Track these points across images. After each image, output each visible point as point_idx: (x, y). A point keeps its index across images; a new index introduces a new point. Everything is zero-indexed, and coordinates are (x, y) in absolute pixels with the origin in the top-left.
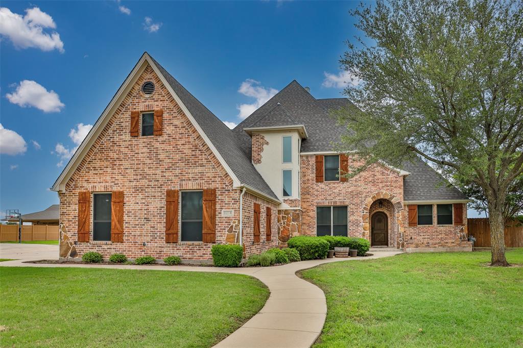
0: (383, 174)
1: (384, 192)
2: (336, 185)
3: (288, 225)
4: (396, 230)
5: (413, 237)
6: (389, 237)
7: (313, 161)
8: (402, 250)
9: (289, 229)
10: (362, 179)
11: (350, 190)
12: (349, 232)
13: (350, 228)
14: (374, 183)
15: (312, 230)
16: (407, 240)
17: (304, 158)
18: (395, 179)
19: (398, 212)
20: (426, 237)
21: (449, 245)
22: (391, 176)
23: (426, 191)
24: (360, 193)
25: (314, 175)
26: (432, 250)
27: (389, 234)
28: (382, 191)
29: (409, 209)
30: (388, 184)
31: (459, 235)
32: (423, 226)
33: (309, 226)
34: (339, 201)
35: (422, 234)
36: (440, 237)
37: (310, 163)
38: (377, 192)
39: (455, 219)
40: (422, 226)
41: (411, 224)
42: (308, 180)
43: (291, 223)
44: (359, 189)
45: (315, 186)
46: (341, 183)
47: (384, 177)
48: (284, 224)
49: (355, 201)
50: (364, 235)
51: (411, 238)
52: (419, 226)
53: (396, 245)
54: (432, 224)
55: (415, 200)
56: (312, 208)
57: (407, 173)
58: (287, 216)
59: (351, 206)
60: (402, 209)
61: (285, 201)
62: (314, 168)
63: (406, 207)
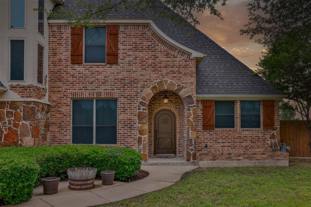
0: (167, 55)
1: (169, 81)
2: (100, 69)
3: (16, 125)
4: (185, 135)
5: (209, 144)
6: (177, 142)
7: (67, 33)
8: (194, 164)
9: (17, 131)
10: (138, 61)
11: (120, 77)
12: (118, 136)
13: (120, 131)
14: (155, 68)
15: (65, 133)
16: (200, 148)
17: (55, 29)
18: (184, 63)
19: (189, 110)
20: (226, 144)
21: (258, 156)
22: (179, 59)
23: (225, 82)
24: (135, 81)
25: (69, 54)
26: (235, 164)
27: (177, 140)
28: (165, 79)
29: (204, 106)
30: (174, 69)
31: (269, 142)
32: (222, 129)
33: (60, 127)
34: (104, 91)
35: (220, 141)
36: (244, 144)
37: (63, 35)
38: (158, 81)
39: (264, 121)
40: (220, 129)
41: (207, 127)
42: (60, 60)
43: (21, 123)
44: (134, 75)
45: (70, 70)
46: (108, 66)
47: (169, 59)
48: (10, 123)
49: (127, 93)
50: (140, 141)
51: (206, 146)
52: (216, 129)
53: (185, 156)
54: (233, 127)
55: (211, 93)
56: (65, 101)
57: (200, 55)
58: (14, 112)
59: (121, 100)
60: (194, 106)
61: (12, 88)
62: (70, 43)
63: (200, 103)
